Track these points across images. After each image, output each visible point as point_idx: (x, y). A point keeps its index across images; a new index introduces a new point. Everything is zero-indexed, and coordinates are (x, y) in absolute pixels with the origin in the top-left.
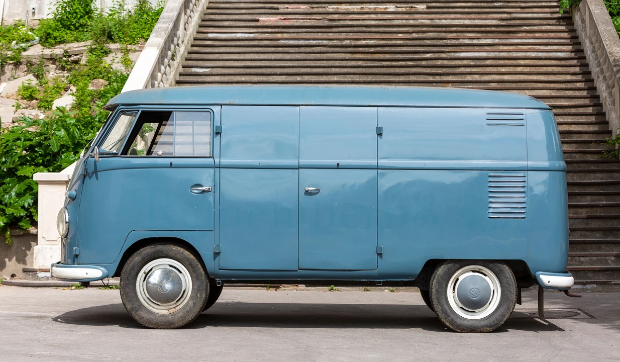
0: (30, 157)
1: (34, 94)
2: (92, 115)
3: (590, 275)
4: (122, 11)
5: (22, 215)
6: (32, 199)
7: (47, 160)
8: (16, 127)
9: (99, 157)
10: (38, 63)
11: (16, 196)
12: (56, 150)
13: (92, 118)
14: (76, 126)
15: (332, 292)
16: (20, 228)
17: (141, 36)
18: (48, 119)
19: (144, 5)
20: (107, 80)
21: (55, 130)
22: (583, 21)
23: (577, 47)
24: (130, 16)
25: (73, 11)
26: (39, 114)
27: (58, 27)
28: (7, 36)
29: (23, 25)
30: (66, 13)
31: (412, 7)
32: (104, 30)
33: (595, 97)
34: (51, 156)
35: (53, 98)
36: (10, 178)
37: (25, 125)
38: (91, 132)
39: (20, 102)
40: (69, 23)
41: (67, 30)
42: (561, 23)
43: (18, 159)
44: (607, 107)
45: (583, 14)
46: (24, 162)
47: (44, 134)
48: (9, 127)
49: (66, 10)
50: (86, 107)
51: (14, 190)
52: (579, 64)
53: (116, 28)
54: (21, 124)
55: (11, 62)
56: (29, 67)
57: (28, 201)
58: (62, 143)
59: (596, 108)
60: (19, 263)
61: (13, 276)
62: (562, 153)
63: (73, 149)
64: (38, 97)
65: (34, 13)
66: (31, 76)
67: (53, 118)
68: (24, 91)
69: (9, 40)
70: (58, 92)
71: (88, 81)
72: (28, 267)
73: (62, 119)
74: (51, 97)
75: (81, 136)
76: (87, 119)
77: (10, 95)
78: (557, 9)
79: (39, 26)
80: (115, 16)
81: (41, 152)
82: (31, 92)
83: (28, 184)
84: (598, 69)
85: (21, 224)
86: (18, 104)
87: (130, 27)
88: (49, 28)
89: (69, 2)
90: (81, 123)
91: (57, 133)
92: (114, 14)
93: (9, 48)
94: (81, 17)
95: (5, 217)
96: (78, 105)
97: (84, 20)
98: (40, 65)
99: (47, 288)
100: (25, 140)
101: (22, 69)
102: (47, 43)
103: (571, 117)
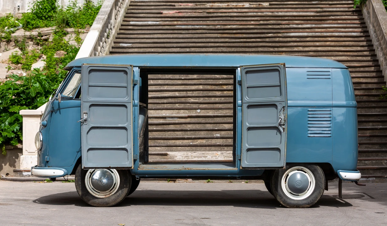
0: (17, 100)
1: (20, 60)
2: (57, 73)
3: (371, 172)
4: (75, 8)
5: (12, 136)
6: (19, 126)
7: (28, 102)
8: (8, 81)
9: (61, 100)
10: (22, 41)
11: (9, 125)
12: (34, 95)
13: (56, 75)
14: (46, 80)
15: (209, 183)
16: (11, 145)
17: (87, 23)
18: (29, 76)
19: (89, 4)
20: (66, 51)
21: (33, 83)
22: (369, 13)
23: (365, 29)
24: (80, 11)
25: (44, 8)
26: (23, 73)
27: (34, 18)
28: (2, 24)
29: (12, 17)
30: (40, 9)
31: (260, 5)
32: (64, 20)
33: (375, 61)
34: (30, 99)
35: (32, 63)
36: (4, 113)
37: (14, 80)
38: (56, 84)
39: (11, 65)
40: (41, 15)
41: (40, 19)
42: (355, 14)
43: (9, 101)
44: (383, 67)
45: (368, 8)
46: (13, 103)
47: (26, 86)
48: (4, 81)
49: (39, 7)
50: (53, 69)
51: (7, 121)
52: (366, 40)
53: (71, 18)
54: (12, 79)
55: (5, 40)
56: (16, 43)
57: (16, 127)
58: (37, 91)
59: (376, 67)
60: (11, 167)
61: (7, 174)
62: (355, 96)
63: (45, 95)
64: (22, 62)
65: (19, 9)
66: (17, 49)
67: (32, 75)
68: (13, 58)
69: (3, 26)
70: (35, 59)
71: (54, 52)
72: (17, 169)
73: (37, 76)
74: (30, 62)
75: (50, 87)
76: (53, 76)
77: (4, 61)
78: (352, 6)
79: (23, 17)
80: (71, 11)
81: (24, 97)
82: (17, 59)
83: (17, 117)
84: (377, 43)
85: (12, 142)
86: (9, 66)
87: (80, 17)
88: (29, 18)
89: (41, 2)
90: (49, 78)
91: (34, 85)
92: (70, 9)
93: (3, 31)
94: (49, 11)
95: (2, 138)
96: (48, 67)
97: (51, 13)
98: (24, 42)
99: (29, 182)
100: (14, 89)
101: (12, 44)
102: (28, 28)
103: (360, 73)
